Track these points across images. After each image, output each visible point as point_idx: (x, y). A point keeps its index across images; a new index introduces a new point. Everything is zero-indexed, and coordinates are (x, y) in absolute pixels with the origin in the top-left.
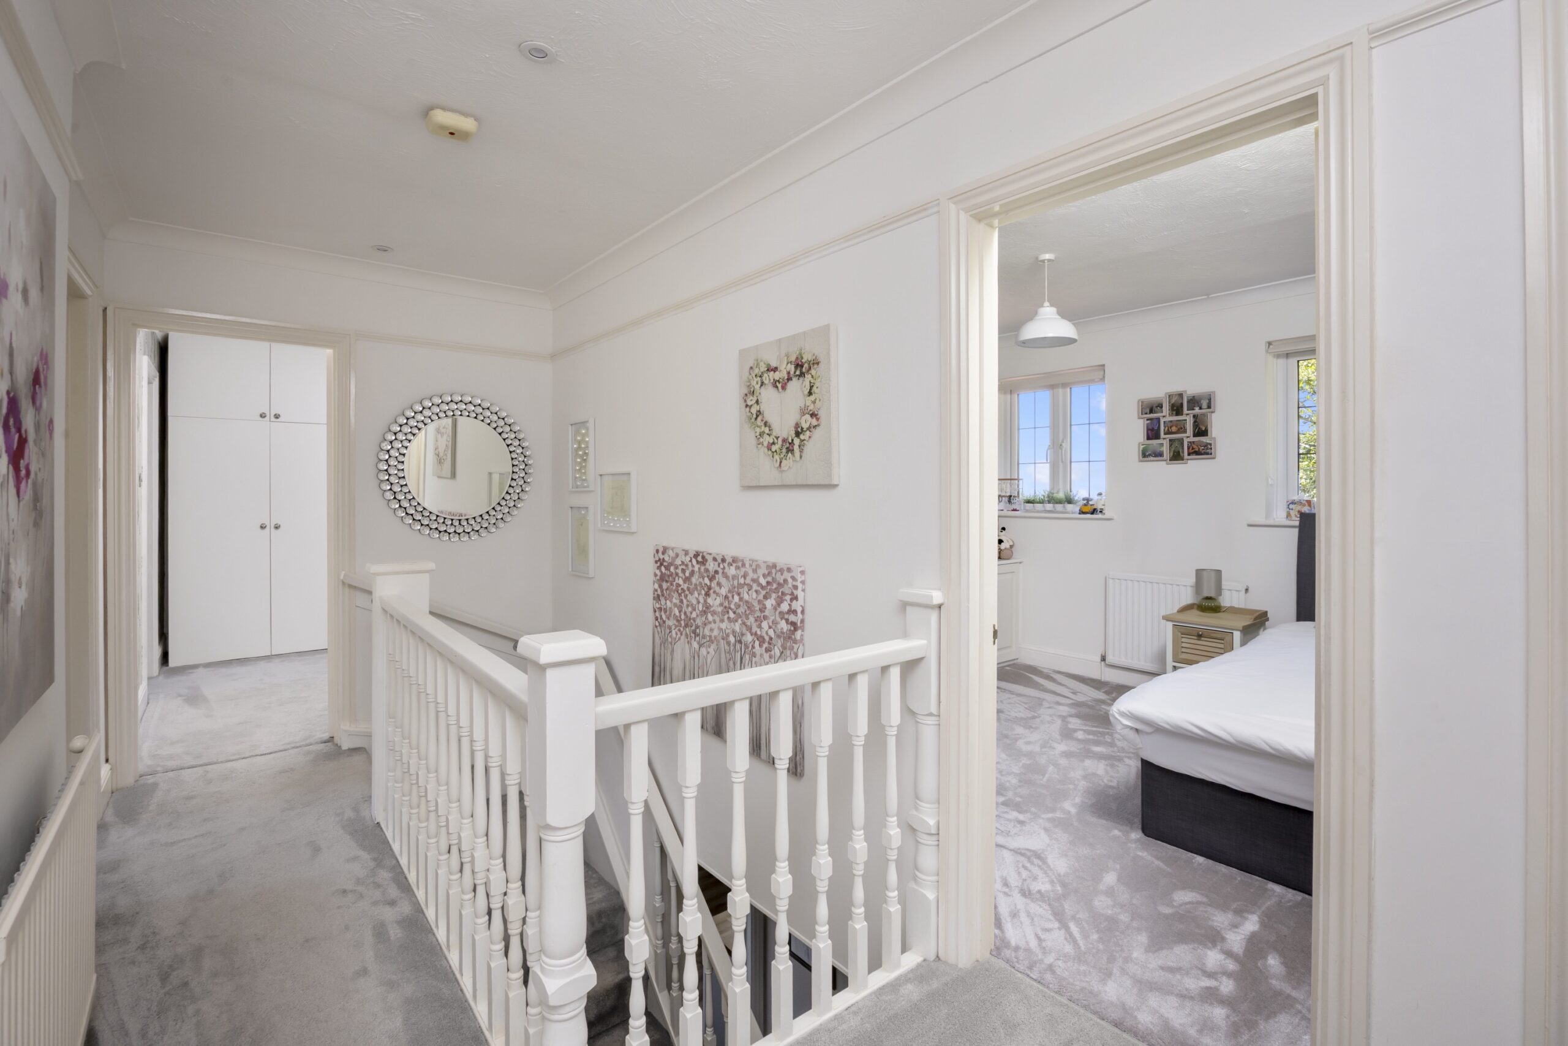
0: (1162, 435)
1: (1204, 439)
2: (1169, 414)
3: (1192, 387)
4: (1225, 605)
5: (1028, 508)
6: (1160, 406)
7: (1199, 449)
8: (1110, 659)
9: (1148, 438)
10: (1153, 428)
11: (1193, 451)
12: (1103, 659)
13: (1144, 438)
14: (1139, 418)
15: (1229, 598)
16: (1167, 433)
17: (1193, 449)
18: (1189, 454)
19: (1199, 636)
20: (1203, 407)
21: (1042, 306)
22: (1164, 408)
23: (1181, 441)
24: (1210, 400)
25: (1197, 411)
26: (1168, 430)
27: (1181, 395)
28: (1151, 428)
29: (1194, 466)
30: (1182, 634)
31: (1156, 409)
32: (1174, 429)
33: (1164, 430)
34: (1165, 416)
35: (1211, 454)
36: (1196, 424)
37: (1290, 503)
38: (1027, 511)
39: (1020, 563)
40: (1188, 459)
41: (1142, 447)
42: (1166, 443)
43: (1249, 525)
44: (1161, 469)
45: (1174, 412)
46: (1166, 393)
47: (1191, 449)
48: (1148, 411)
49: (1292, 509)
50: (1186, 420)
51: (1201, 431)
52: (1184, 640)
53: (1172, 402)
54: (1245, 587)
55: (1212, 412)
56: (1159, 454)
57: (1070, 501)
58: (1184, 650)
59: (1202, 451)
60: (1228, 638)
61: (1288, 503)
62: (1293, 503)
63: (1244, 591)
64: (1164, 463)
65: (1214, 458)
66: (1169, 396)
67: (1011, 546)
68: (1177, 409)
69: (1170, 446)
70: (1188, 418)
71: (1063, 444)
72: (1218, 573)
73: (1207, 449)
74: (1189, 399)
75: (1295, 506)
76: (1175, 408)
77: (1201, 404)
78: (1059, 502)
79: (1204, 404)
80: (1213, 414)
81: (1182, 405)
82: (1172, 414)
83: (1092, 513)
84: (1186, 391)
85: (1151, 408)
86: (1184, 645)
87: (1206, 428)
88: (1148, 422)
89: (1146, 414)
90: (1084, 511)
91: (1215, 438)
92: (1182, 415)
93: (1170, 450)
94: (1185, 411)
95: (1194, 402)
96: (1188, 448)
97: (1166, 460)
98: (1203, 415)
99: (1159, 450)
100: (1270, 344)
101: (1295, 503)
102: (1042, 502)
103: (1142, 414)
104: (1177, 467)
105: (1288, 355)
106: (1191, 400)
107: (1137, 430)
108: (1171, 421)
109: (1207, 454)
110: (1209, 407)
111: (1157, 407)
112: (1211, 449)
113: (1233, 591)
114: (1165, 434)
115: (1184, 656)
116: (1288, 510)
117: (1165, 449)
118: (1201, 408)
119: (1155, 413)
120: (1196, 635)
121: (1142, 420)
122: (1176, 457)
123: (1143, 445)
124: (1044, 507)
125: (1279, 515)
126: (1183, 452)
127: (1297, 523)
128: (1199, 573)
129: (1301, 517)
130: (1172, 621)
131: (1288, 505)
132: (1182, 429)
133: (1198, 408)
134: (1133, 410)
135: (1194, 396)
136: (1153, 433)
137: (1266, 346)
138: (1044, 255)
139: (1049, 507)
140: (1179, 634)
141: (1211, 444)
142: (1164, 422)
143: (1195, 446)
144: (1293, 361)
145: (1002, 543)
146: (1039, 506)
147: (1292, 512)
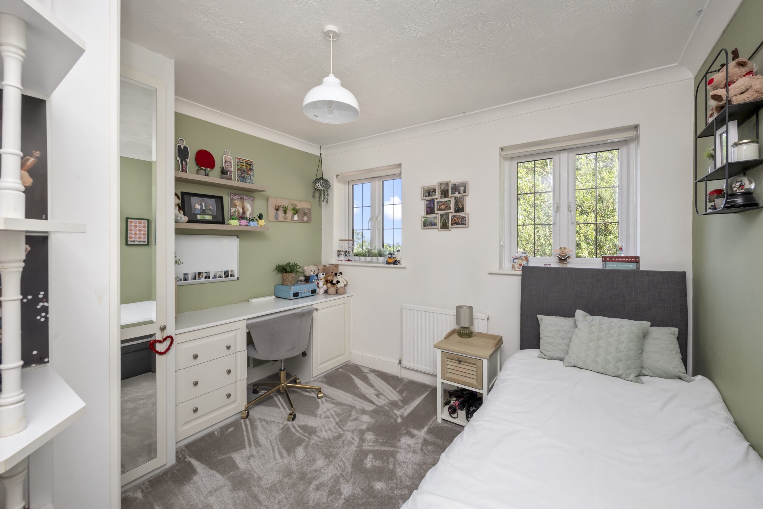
0: (436, 211)
1: (461, 214)
2: (440, 197)
3: (454, 179)
4: (476, 331)
5: (356, 260)
6: (434, 191)
7: (458, 221)
8: (404, 363)
9: (428, 213)
10: (430, 207)
11: (454, 222)
12: (400, 363)
13: (425, 213)
14: (422, 200)
15: (479, 327)
16: (439, 210)
17: (454, 221)
18: (452, 224)
19: (460, 362)
20: (461, 192)
21: (327, 76)
22: (437, 193)
23: (447, 215)
24: (465, 187)
25: (457, 194)
26: (439, 207)
27: (447, 184)
28: (429, 206)
29: (455, 232)
30: (447, 359)
31: (432, 193)
32: (443, 207)
33: (437, 207)
34: (438, 198)
35: (466, 224)
36: (456, 203)
37: (514, 259)
38: (356, 261)
39: (351, 296)
40: (451, 228)
41: (424, 219)
42: (438, 216)
43: (490, 274)
44: (435, 233)
45: (443, 196)
46: (438, 183)
47: (453, 221)
48: (427, 194)
49: (516, 263)
50: (450, 201)
51: (459, 209)
52: (449, 363)
53: (442, 189)
54: (487, 317)
55: (466, 196)
56: (433, 224)
57: (380, 255)
58: (448, 370)
59: (461, 222)
60: (479, 364)
61: (513, 259)
62: (516, 258)
63: (487, 319)
64: (437, 230)
65: (467, 227)
66: (440, 184)
67: (345, 286)
68: (445, 193)
69: (441, 218)
70: (451, 199)
71: (378, 218)
72: (471, 308)
73: (463, 221)
74: (452, 186)
75: (518, 260)
76: (444, 193)
77: (460, 190)
78: (375, 255)
79: (462, 189)
80: (467, 197)
81: (448, 190)
82: (442, 197)
83: (394, 264)
84: (450, 181)
85: (429, 192)
86: (449, 367)
87: (462, 207)
88: (428, 202)
89: (426, 196)
90: (389, 262)
91: (468, 213)
92: (448, 197)
93: (440, 221)
94: (450, 195)
95: (455, 188)
96: (452, 220)
97: (438, 228)
98: (461, 197)
99: (433, 221)
100: (502, 149)
101: (518, 258)
102: (364, 255)
103: (424, 197)
104: (445, 233)
105: (511, 159)
106: (453, 187)
107: (421, 206)
108: (441, 202)
109: (463, 224)
110: (465, 192)
111: (432, 192)
112: (466, 221)
113: (479, 320)
114: (438, 210)
115: (448, 375)
116: (513, 263)
117: (438, 221)
118: (459, 193)
119: (431, 196)
120: (457, 360)
121: (423, 201)
122: (444, 226)
123: (424, 218)
124: (366, 259)
125: (507, 266)
126: (448, 223)
127: (520, 273)
128: (459, 308)
129: (523, 271)
130: (441, 349)
131: (513, 260)
132: (448, 208)
133: (458, 193)
134: (419, 193)
135: (455, 185)
136: (430, 210)
137: (500, 150)
138: (329, 26)
139: (369, 259)
140: (446, 358)
141: (465, 218)
142: (437, 202)
143: (456, 219)
144: (514, 163)
145: (339, 284)
146: (363, 258)
147: (516, 265)
